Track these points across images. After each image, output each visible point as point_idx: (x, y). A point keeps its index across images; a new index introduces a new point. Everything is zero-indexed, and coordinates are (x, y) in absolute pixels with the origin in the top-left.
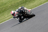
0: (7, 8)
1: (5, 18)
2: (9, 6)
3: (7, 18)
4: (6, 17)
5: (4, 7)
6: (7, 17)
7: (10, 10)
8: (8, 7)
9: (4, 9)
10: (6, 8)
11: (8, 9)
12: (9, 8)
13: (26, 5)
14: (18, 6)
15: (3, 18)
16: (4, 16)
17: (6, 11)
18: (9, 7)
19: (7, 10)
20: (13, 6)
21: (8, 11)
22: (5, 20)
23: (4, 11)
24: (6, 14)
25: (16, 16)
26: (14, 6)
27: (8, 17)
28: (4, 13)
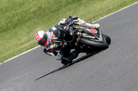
0: (25, 17)
1: (22, 44)
2: (32, 10)
3: (26, 45)
4: (23, 41)
5: (17, 14)
6: (25, 42)
7: (36, 20)
8: (30, 14)
9: (17, 18)
10: (24, 15)
11: (30, 18)
12: (32, 15)
13: (81, 8)
14: (59, 10)
15: (15, 43)
16: (18, 40)
17: (22, 25)
18: (33, 12)
19: (27, 21)
20: (44, 10)
21: (28, 24)
22: (21, 49)
23: (17, 24)
24: (24, 34)
25: (52, 47)
26: (47, 11)
27: (29, 41)
28: (17, 30)
